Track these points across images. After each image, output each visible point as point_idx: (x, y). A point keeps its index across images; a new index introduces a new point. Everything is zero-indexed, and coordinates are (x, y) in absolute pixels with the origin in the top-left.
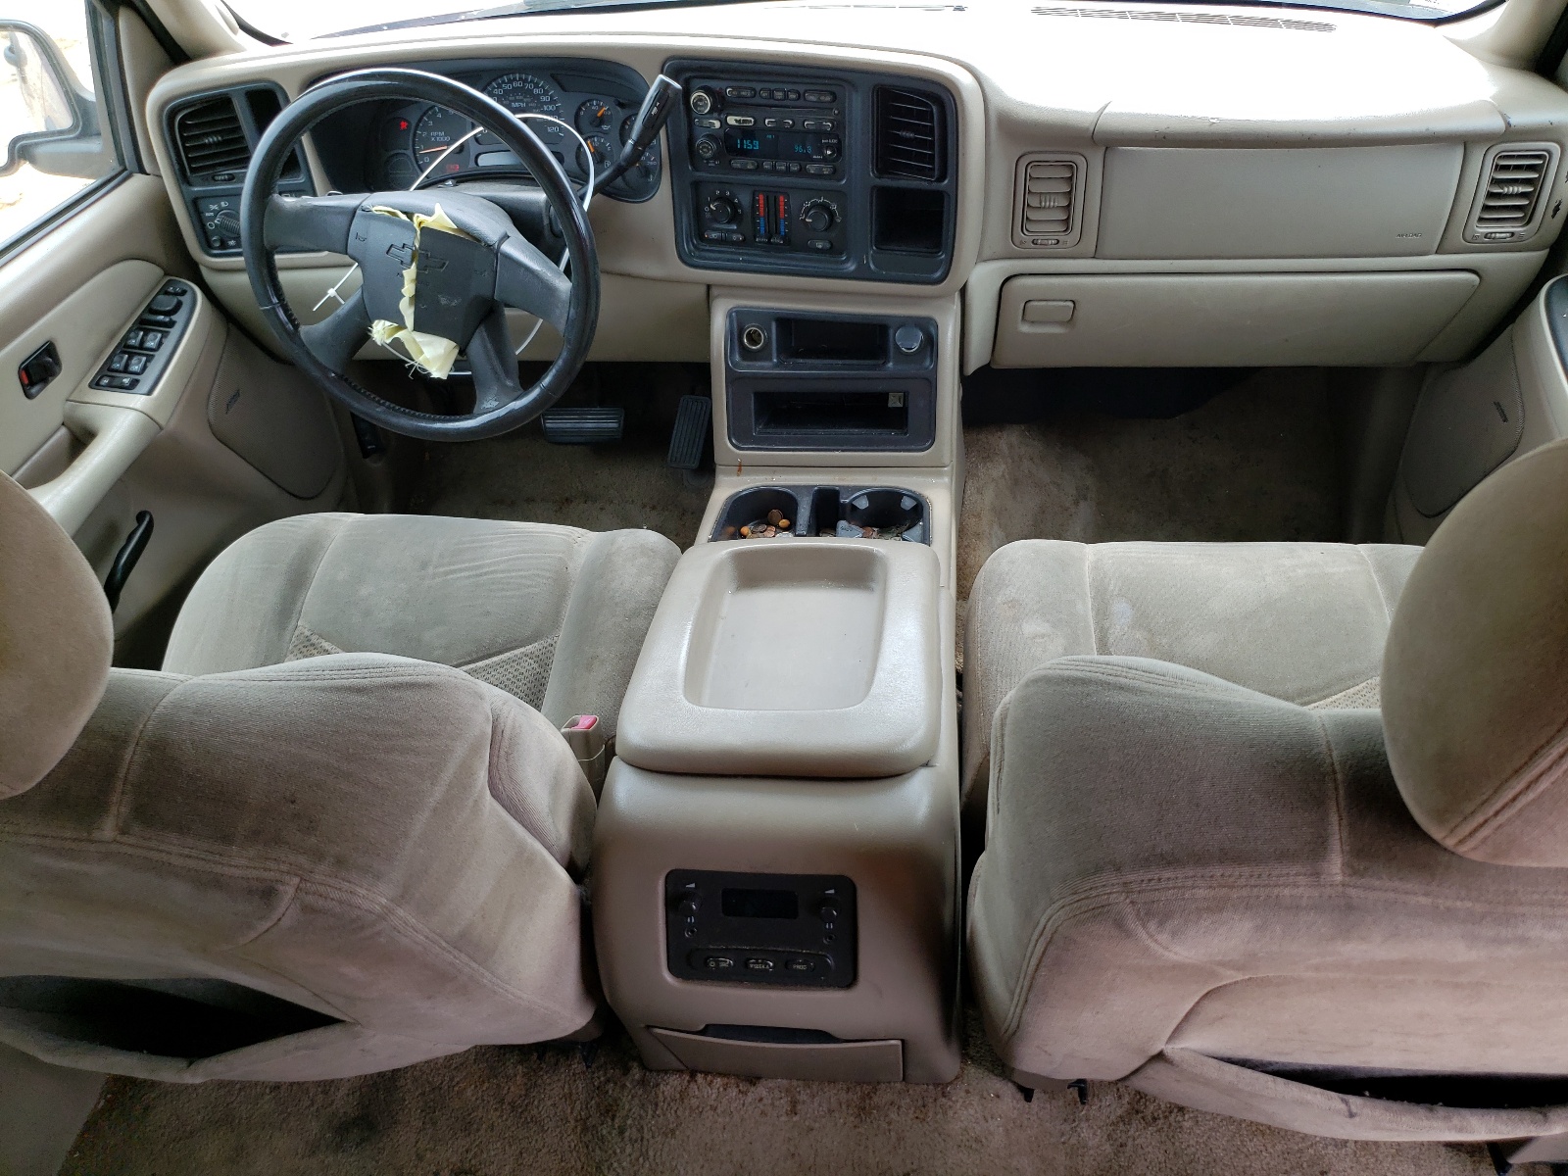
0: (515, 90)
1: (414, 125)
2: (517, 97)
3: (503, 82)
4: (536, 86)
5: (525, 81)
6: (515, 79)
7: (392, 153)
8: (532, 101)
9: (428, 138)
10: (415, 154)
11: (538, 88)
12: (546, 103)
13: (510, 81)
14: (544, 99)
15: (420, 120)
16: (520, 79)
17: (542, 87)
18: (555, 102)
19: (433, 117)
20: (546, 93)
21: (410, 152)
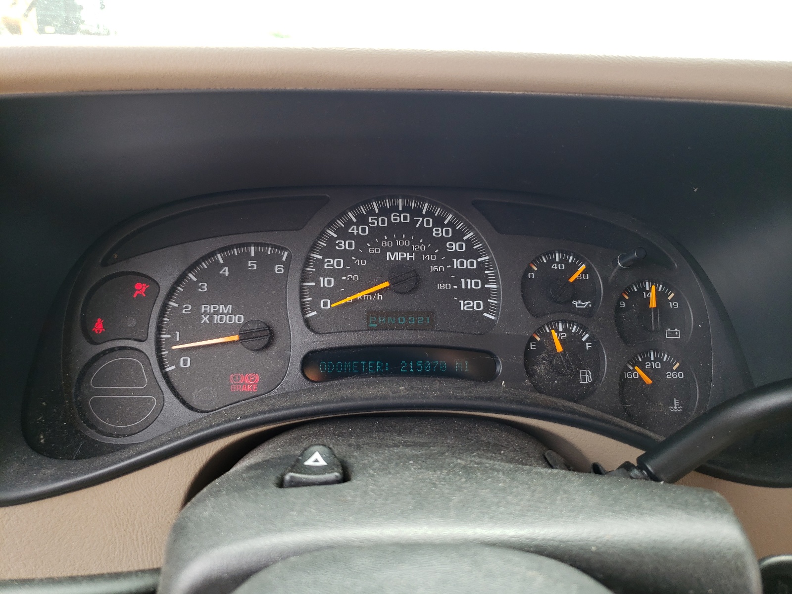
0: (395, 230)
1: (163, 293)
2: (398, 243)
3: (371, 212)
4: (439, 222)
5: (417, 212)
6: (395, 209)
7: (109, 345)
8: (429, 251)
9: (196, 314)
10: (159, 349)
11: (443, 226)
12: (457, 255)
13: (384, 212)
14: (455, 247)
15: (178, 282)
16: (406, 209)
17: (450, 224)
18: (476, 255)
19: (211, 275)
20: (458, 236)
21: (148, 347)
